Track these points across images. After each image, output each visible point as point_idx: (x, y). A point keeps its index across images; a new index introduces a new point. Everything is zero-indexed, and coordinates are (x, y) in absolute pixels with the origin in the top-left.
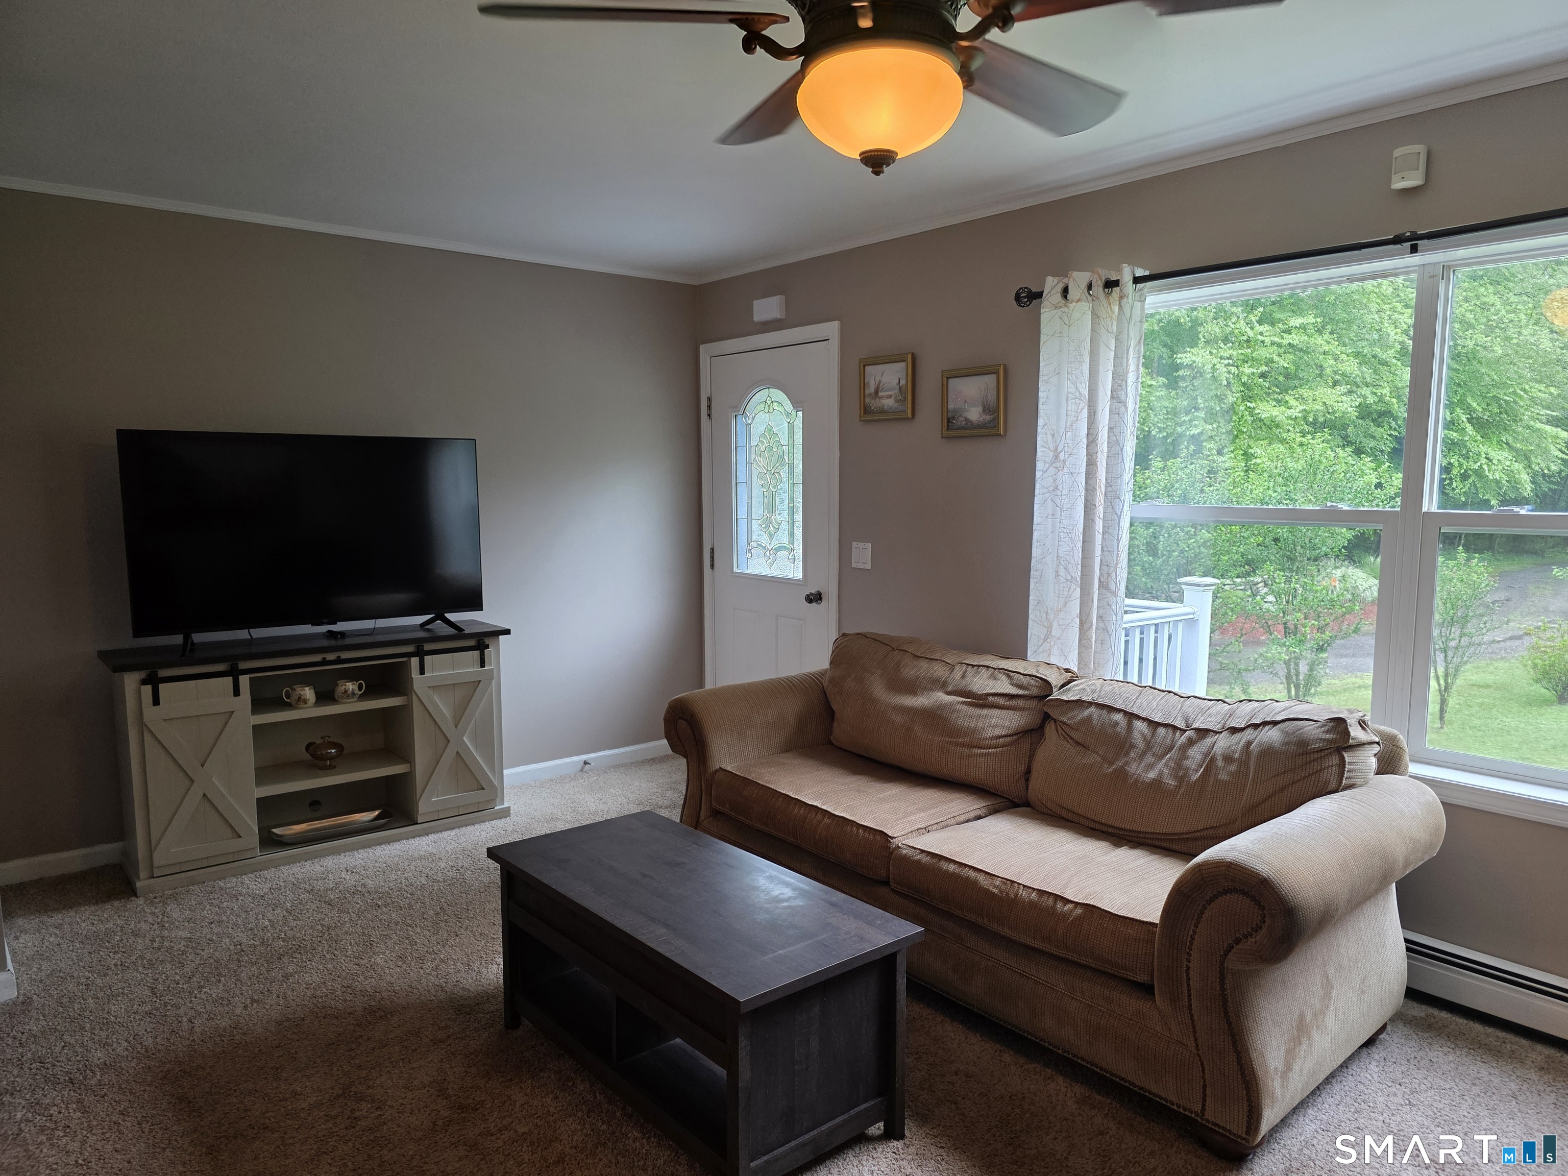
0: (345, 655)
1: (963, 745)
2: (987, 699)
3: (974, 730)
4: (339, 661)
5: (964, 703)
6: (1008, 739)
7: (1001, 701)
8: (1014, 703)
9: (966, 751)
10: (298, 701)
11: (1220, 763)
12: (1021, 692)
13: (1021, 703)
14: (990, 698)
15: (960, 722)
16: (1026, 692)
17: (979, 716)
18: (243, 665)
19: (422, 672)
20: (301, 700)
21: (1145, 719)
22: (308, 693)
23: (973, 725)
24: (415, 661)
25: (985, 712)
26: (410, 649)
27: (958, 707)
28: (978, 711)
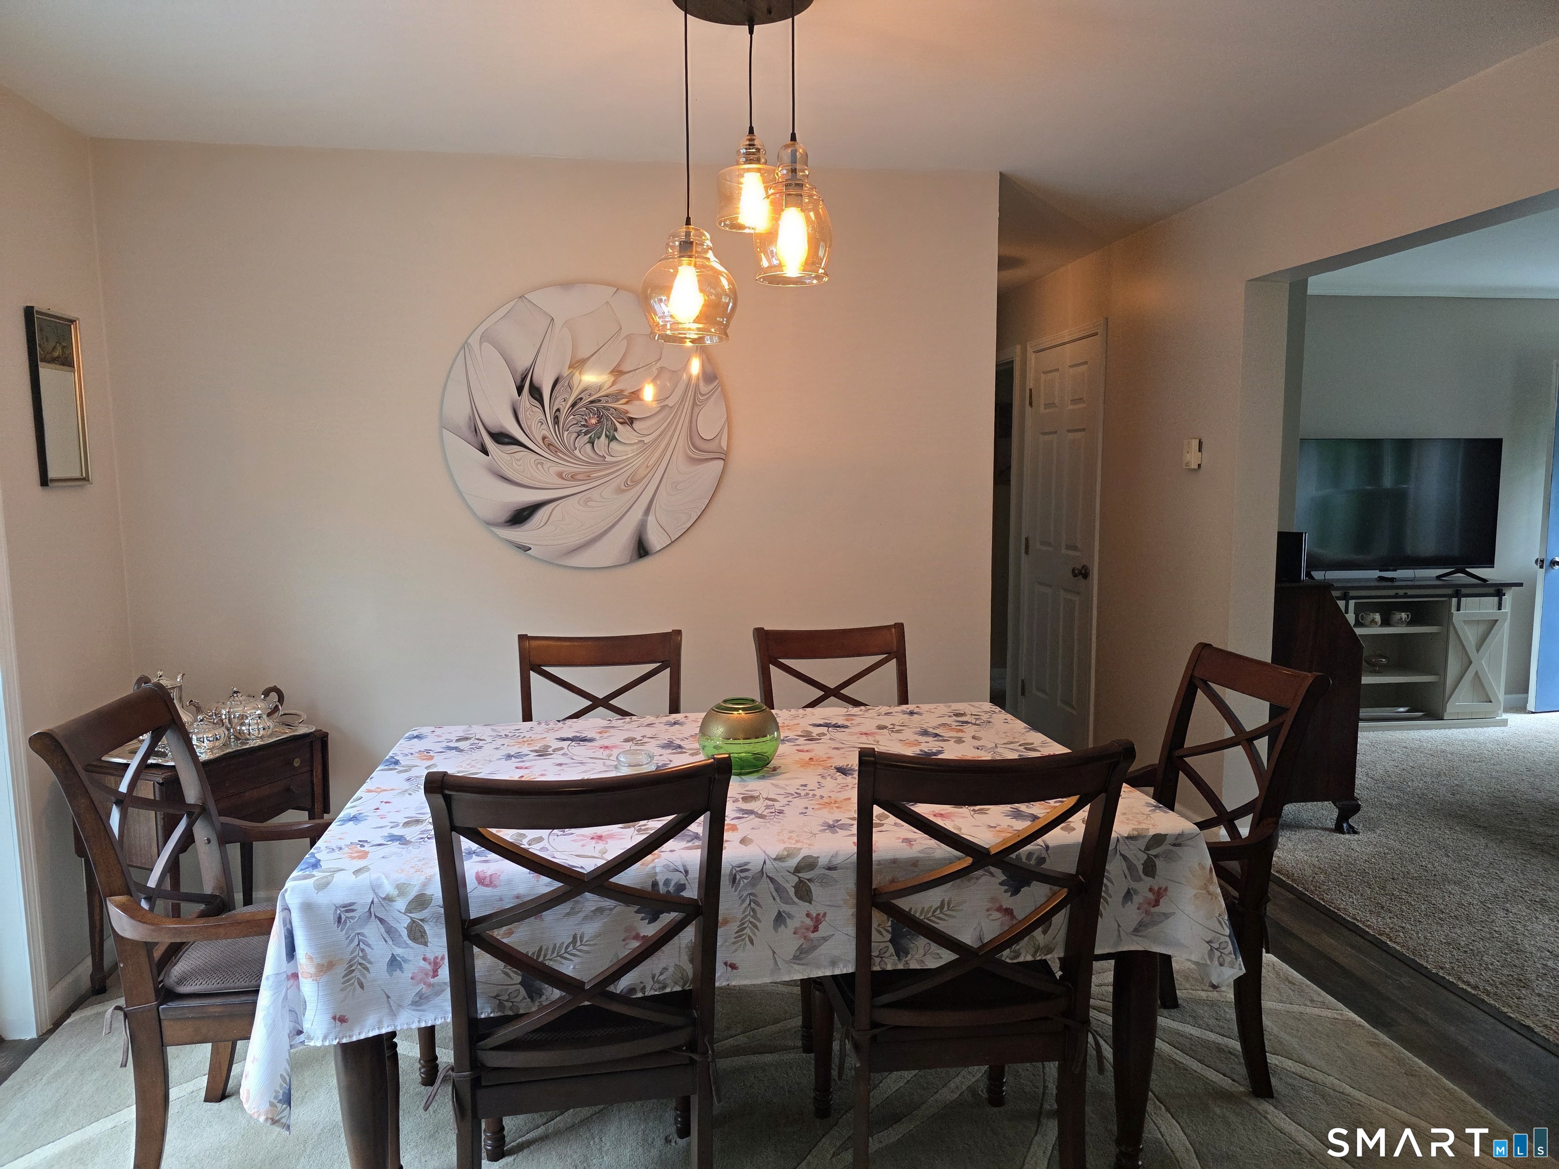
0: (1410, 592)
4: (1406, 596)
10: (1371, 622)
18: (1353, 593)
19: (1458, 609)
20: (1373, 621)
22: (1377, 617)
24: (1454, 600)
26: (1449, 591)
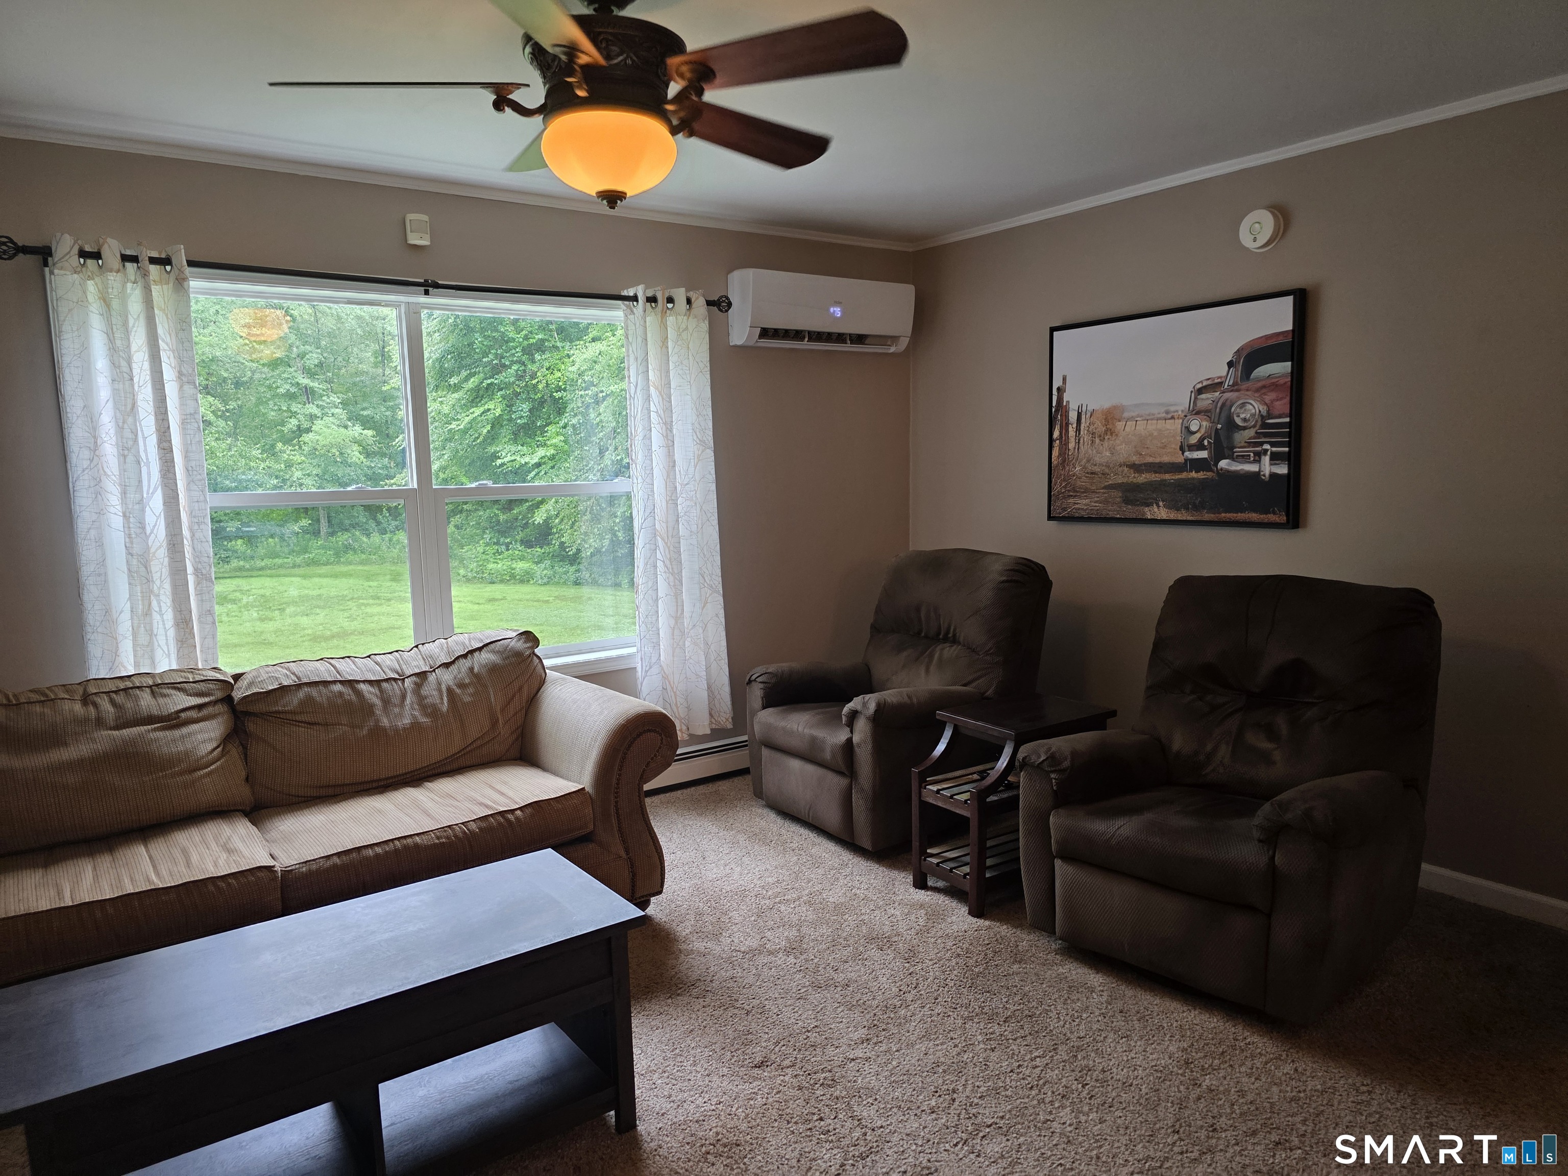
1: (181, 773)
2: (179, 717)
3: (187, 753)
5: (155, 730)
6: (219, 749)
7: (193, 714)
8: (205, 712)
9: (187, 777)
11: (458, 691)
12: (206, 700)
13: (210, 710)
14: (183, 715)
15: (165, 750)
16: (212, 698)
17: (183, 737)
21: (364, 682)
23: (181, 748)
25: (184, 730)
27: (153, 735)
28: (177, 733)
